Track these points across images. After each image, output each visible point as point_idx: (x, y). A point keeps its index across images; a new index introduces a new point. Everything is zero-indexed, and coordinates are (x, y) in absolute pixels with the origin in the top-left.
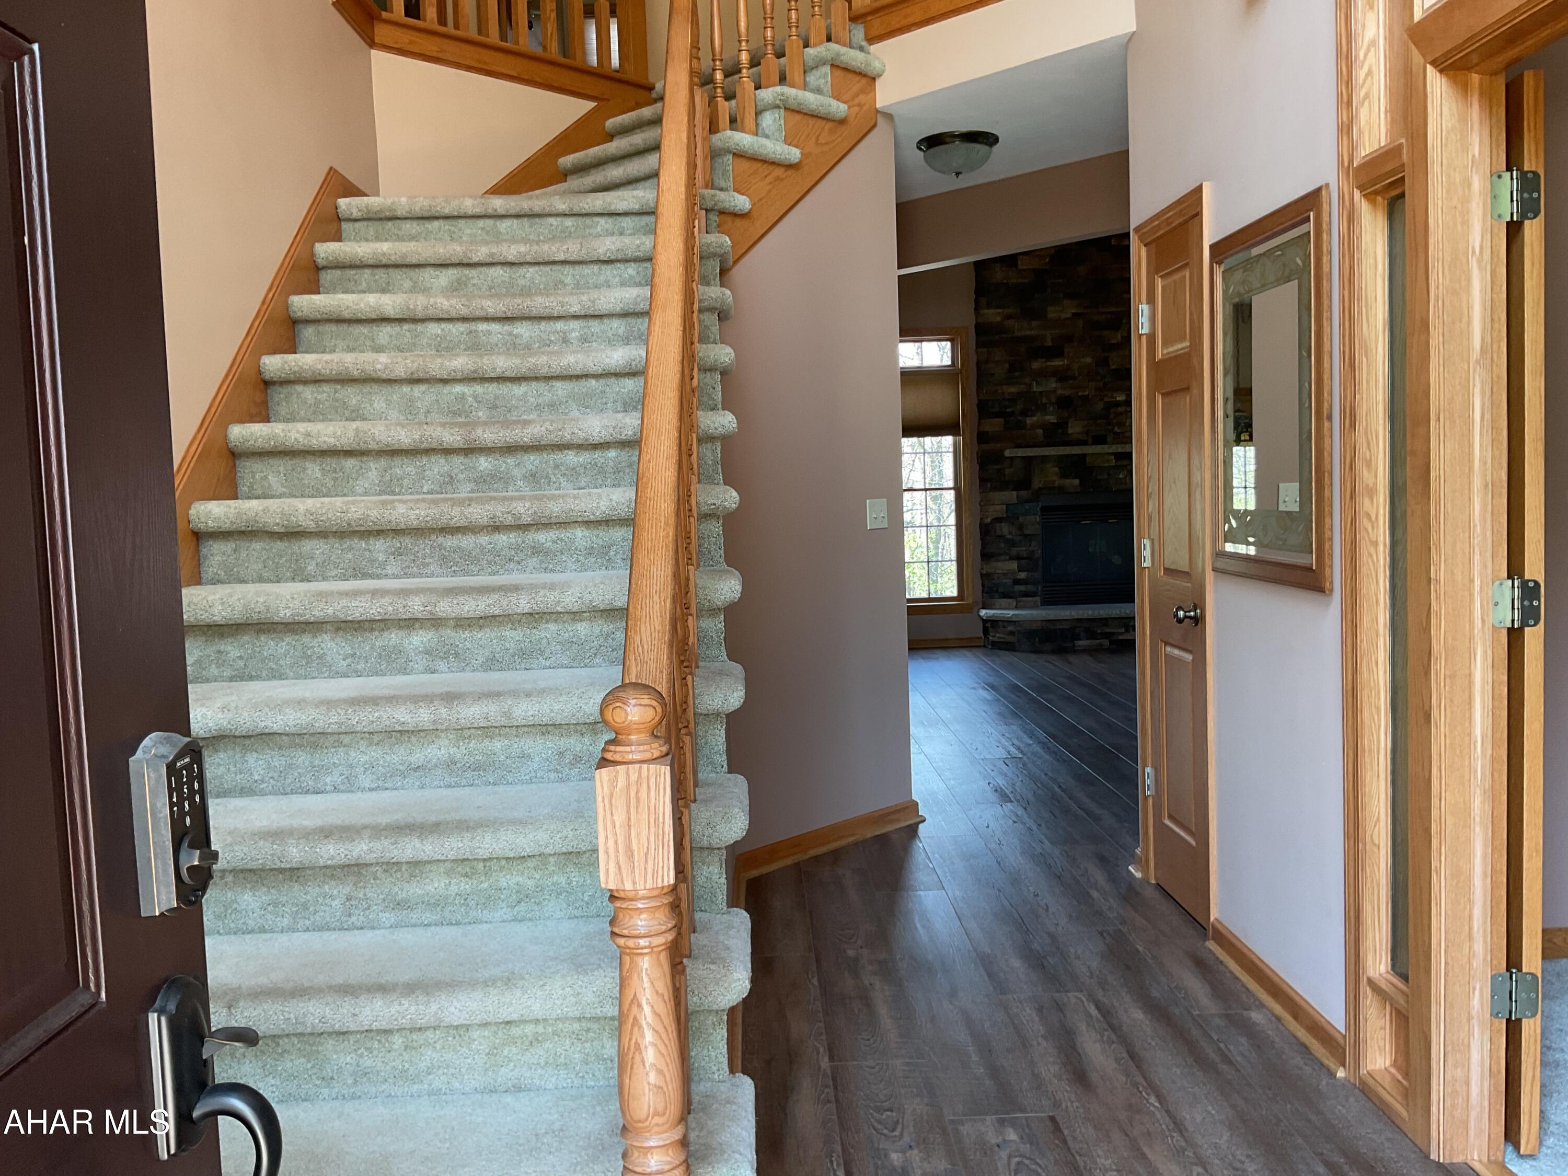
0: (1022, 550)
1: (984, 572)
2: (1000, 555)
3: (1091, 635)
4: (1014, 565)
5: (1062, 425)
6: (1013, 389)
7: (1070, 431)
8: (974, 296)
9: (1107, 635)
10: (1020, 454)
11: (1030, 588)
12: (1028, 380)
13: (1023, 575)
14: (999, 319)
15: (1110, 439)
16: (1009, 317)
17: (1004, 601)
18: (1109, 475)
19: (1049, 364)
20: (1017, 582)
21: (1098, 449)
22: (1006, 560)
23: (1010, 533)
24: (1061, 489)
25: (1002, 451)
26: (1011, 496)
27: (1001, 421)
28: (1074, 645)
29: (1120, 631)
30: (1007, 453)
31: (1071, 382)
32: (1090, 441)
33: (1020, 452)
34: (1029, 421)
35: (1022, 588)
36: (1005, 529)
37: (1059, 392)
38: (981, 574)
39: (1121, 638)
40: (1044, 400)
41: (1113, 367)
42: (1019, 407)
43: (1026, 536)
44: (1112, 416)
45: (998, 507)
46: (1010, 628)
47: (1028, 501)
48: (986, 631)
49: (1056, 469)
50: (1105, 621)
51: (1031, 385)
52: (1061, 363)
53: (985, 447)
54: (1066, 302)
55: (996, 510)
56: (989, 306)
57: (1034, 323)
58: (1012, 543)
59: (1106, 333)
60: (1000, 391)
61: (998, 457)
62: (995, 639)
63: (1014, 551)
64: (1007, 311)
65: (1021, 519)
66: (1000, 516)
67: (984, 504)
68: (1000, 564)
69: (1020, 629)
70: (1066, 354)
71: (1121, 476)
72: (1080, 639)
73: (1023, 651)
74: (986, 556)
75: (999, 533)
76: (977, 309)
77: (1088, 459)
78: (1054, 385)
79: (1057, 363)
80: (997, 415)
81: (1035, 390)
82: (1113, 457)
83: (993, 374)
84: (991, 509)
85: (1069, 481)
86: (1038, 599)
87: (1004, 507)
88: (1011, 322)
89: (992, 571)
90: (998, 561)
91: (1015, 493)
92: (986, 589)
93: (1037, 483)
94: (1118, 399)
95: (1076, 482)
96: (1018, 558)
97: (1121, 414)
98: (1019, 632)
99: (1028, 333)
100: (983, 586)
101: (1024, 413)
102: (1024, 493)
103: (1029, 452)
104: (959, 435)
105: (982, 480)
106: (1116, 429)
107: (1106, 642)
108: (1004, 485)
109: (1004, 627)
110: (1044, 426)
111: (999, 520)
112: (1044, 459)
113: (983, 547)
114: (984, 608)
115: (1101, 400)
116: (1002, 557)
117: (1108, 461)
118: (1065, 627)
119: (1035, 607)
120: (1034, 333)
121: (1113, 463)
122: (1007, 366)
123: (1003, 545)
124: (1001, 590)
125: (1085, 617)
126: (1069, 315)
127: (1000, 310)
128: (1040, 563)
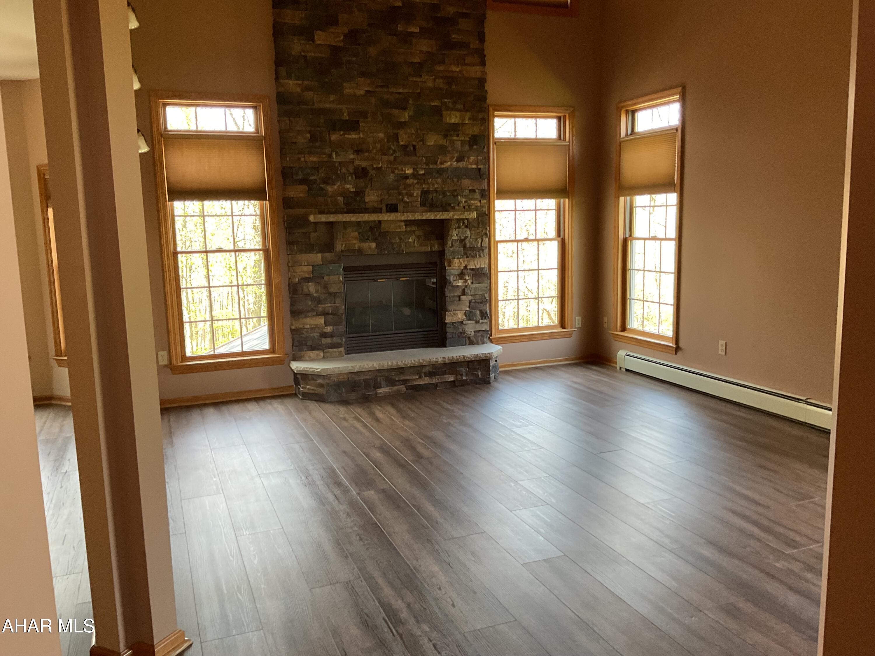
0: (328, 306)
1: (293, 327)
2: (308, 311)
3: (391, 382)
4: (321, 321)
5: (359, 193)
6: (314, 159)
7: (367, 200)
8: (275, 67)
9: (404, 382)
10: (323, 220)
11: (336, 340)
12: (328, 151)
13: (329, 329)
14: (299, 90)
15: (400, 208)
16: (308, 89)
17: (313, 354)
18: (401, 239)
19: (346, 136)
20: (324, 335)
21: (392, 216)
22: (314, 316)
23: (317, 292)
24: (360, 251)
25: (307, 216)
26: (317, 257)
27: (305, 188)
28: (376, 393)
29: (414, 377)
30: (312, 218)
31: (366, 154)
32: (384, 209)
33: (323, 218)
34: (330, 189)
35: (328, 340)
36: (312, 288)
37: (357, 163)
38: (291, 329)
39: (415, 383)
40: (344, 170)
41: (402, 143)
42: (322, 174)
43: (331, 294)
44: (402, 187)
45: (305, 269)
46: (319, 381)
47: (332, 262)
48: (297, 381)
49: (356, 234)
50: (401, 370)
51: (330, 156)
52: (357, 136)
53: (291, 212)
54: (361, 80)
55: (305, 270)
56: (289, 77)
57: (332, 97)
58: (319, 301)
59: (396, 111)
60: (302, 159)
61: (303, 221)
62: (305, 391)
63: (321, 307)
64: (306, 83)
65: (326, 278)
66: (307, 276)
67: (293, 265)
68: (308, 320)
69: (328, 382)
70: (361, 128)
71: (410, 240)
72: (380, 387)
73: (331, 402)
74: (295, 313)
75: (306, 291)
76: (277, 79)
77: (383, 224)
78: (352, 157)
79: (353, 136)
80: (302, 182)
81: (335, 160)
82: (403, 224)
83: (295, 143)
84: (298, 269)
85: (367, 244)
86: (342, 349)
87: (311, 267)
88: (309, 95)
89: (301, 326)
90: (306, 317)
91: (320, 255)
92: (295, 343)
93: (339, 246)
94: (407, 172)
95: (374, 245)
96: (324, 314)
97: (410, 185)
98: (328, 384)
99: (327, 106)
100: (293, 340)
101: (326, 181)
102: (328, 255)
103: (332, 218)
104: (266, 200)
105: (290, 243)
106: (406, 199)
107: (403, 388)
108: (310, 248)
109: (313, 379)
110: (344, 194)
111: (307, 280)
112: (346, 225)
113: (292, 305)
114: (294, 360)
115: (393, 172)
116: (310, 314)
117: (400, 227)
118: (368, 377)
119: (340, 357)
120: (333, 106)
121: (404, 228)
122: (308, 135)
123: (310, 303)
124: (310, 343)
125: (386, 367)
126: (362, 92)
127: (299, 82)
128: (344, 317)
